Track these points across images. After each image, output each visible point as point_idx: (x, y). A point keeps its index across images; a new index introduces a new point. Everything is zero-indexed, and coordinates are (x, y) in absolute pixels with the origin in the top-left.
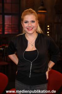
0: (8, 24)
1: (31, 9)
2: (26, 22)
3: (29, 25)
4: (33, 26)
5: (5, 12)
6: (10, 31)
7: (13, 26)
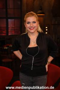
1: (32, 12)
2: (29, 23)
4: (34, 26)
5: (9, 16)
7: (15, 28)
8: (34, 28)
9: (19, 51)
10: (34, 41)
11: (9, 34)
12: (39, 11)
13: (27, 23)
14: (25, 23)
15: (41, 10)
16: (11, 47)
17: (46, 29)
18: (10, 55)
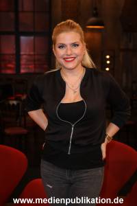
0: (27, 53)
1: (71, 21)
2: (62, 46)
5: (21, 29)
7: (36, 57)
8: (75, 58)
9: (41, 110)
10: (74, 88)
11: (22, 71)
12: (92, 19)
13: (59, 47)
15: (96, 15)
17: (108, 59)
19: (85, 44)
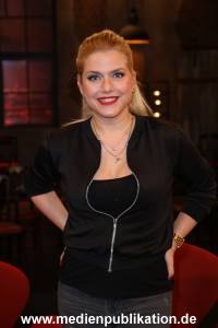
2: (94, 77)
3: (103, 86)
6: (24, 113)
7: (31, 96)
8: (117, 98)
11: (8, 122)
13: (90, 78)
14: (79, 76)
16: (15, 173)
18: (13, 206)
19: (134, 73)
